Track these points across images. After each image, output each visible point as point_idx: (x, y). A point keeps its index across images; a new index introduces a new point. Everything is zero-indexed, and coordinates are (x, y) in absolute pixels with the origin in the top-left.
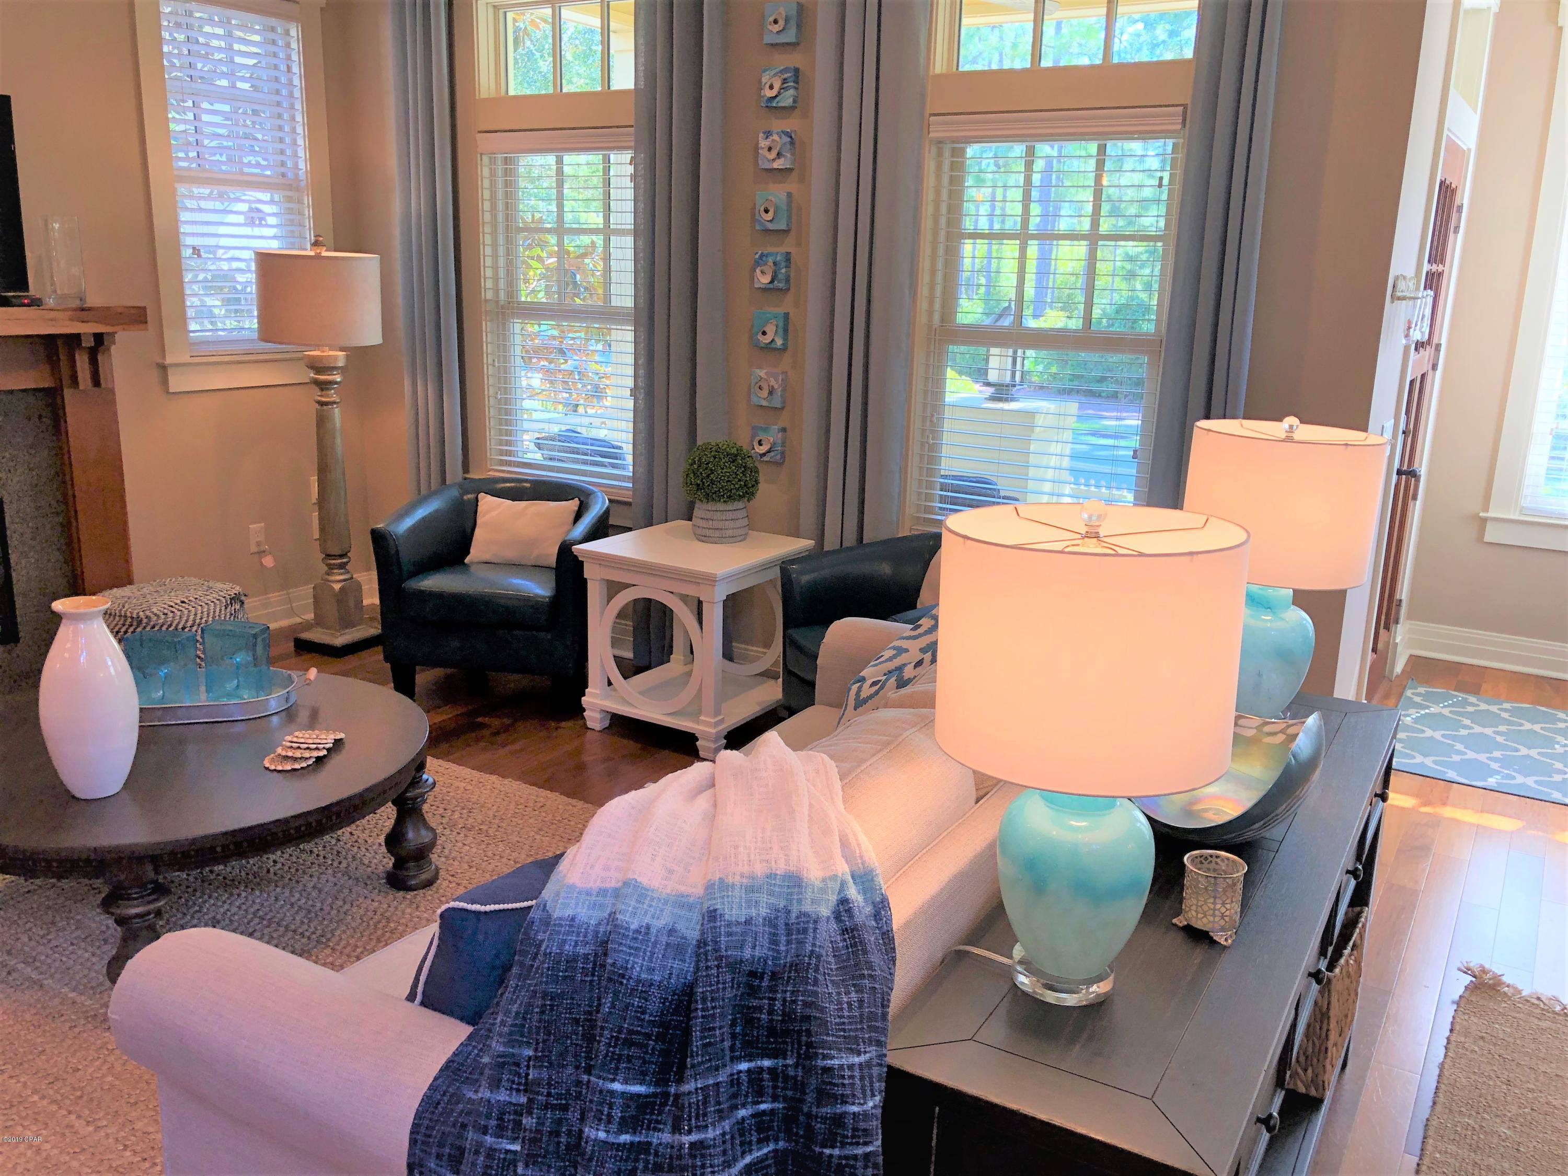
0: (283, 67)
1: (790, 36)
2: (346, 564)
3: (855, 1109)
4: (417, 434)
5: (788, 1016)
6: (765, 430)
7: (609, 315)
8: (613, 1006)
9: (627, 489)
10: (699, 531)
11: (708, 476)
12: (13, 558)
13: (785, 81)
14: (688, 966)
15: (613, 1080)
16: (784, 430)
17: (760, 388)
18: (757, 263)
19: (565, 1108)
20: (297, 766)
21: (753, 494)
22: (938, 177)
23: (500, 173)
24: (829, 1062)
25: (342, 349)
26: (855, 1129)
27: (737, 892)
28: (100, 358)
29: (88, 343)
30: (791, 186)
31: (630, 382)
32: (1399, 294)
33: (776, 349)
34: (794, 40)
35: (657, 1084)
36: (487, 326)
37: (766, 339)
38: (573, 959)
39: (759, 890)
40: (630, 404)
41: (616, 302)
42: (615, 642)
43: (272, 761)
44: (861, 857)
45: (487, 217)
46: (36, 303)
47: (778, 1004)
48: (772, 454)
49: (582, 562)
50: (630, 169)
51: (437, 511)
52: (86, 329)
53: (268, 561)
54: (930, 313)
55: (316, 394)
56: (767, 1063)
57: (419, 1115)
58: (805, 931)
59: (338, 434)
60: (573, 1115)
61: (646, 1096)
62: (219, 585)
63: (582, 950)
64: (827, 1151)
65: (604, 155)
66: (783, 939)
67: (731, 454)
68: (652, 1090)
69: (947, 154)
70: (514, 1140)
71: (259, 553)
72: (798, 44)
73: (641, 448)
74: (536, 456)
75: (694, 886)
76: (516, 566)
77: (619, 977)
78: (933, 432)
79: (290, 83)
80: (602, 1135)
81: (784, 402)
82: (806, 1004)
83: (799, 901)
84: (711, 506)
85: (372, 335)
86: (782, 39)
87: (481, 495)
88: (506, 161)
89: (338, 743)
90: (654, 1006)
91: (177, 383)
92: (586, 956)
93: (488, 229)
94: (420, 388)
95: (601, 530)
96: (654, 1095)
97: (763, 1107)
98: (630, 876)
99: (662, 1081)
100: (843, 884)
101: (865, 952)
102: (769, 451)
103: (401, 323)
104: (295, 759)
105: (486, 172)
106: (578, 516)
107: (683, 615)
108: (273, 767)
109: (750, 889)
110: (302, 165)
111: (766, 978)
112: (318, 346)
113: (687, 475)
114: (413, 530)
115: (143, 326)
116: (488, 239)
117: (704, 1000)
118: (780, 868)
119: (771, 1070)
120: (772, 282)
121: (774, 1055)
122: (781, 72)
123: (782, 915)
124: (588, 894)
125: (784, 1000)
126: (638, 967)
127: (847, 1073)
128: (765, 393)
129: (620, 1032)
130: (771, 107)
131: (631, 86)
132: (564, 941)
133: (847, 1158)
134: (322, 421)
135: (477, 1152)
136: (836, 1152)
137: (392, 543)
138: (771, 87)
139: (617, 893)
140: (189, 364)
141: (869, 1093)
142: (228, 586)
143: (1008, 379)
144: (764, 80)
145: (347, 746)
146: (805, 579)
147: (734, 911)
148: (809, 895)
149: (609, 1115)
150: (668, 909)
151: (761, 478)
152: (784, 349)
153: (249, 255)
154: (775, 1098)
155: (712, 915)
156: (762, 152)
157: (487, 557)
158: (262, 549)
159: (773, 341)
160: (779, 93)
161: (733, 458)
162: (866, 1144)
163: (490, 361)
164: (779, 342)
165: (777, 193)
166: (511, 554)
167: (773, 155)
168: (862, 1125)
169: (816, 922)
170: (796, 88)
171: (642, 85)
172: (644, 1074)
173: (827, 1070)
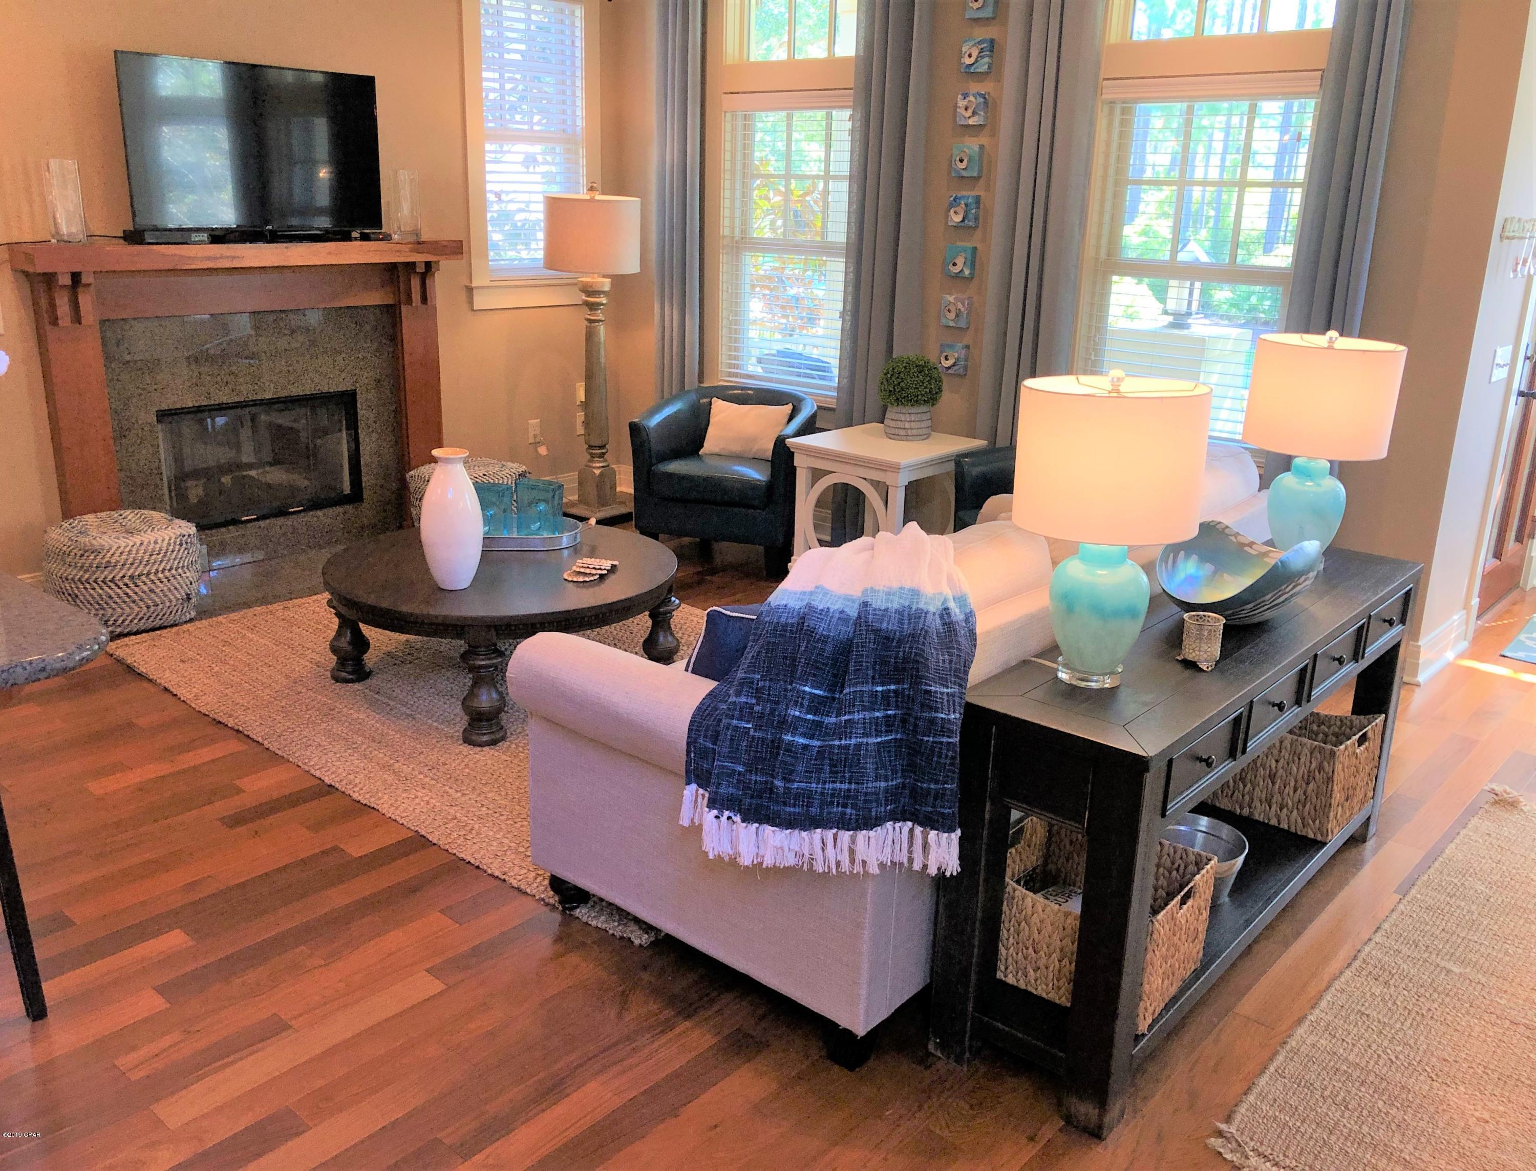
0: (568, 42)
1: (988, 13)
2: (604, 454)
3: (943, 716)
4: (663, 346)
5: (905, 660)
6: (951, 346)
7: (826, 249)
8: (807, 647)
9: (832, 397)
10: (888, 431)
11: (899, 384)
12: (361, 436)
13: (982, 50)
14: (851, 629)
15: (805, 686)
16: (968, 347)
17: (949, 311)
18: (951, 206)
19: (777, 703)
20: (587, 579)
21: (935, 399)
22: (1109, 132)
23: (740, 128)
24: (929, 688)
25: (605, 276)
26: (942, 727)
27: (881, 594)
28: (427, 281)
29: (421, 269)
30: (984, 140)
31: (840, 306)
32: (1507, 234)
33: (964, 278)
34: (991, 15)
35: (830, 691)
36: (724, 258)
37: (956, 270)
38: (786, 625)
39: (894, 594)
40: (839, 324)
41: (831, 238)
42: (817, 527)
43: (569, 575)
44: (960, 587)
45: (728, 165)
46: (387, 238)
47: (901, 654)
48: (956, 368)
49: (793, 453)
50: (849, 125)
51: (679, 410)
52: (419, 258)
53: (543, 450)
54: (1098, 248)
55: (586, 313)
56: (893, 687)
57: (694, 716)
58: (920, 617)
59: (602, 346)
60: (782, 707)
61: (823, 697)
62: (510, 464)
63: (790, 621)
64: (926, 739)
65: (827, 113)
66: (906, 622)
67: (920, 366)
68: (826, 694)
69: (1118, 111)
70: (748, 722)
71: (536, 443)
72: (994, 18)
73: (846, 363)
74: (758, 370)
75: (856, 592)
76: (739, 458)
77: (811, 632)
78: (1095, 350)
79: (573, 55)
80: (797, 713)
81: (968, 323)
82: (916, 654)
83: (917, 603)
84: (900, 409)
85: (630, 265)
86: (981, 15)
87: (714, 399)
88: (745, 117)
89: (613, 566)
90: (829, 649)
91: (480, 301)
92: (792, 625)
93: (728, 176)
94: (667, 312)
95: (809, 428)
96: (827, 697)
97: (889, 712)
98: (819, 584)
99: (832, 688)
100: (945, 600)
101: (956, 635)
102: (954, 365)
103: (653, 256)
104: (585, 574)
105: (728, 127)
106: (791, 418)
107: (873, 497)
108: (570, 579)
109: (888, 594)
110: (579, 122)
111: (895, 641)
112: (587, 273)
113: (882, 383)
114: (658, 424)
115: (459, 256)
116: (727, 184)
117: (858, 647)
118: (908, 585)
119: (895, 691)
120: (963, 221)
121: (897, 682)
122: (980, 42)
123: (907, 610)
124: (795, 593)
125: (904, 652)
126: (822, 628)
127: (939, 696)
128: (952, 315)
129: (810, 660)
130: (970, 73)
131: (854, 54)
132: (780, 617)
133: (936, 742)
134: (590, 336)
135: (728, 729)
136: (931, 739)
137: (644, 433)
138: (970, 56)
139: (811, 593)
140: (488, 287)
141: (952, 709)
142: (515, 465)
143: (1184, 308)
144: (964, 49)
145: (619, 568)
146: (976, 471)
147: (878, 603)
148: (923, 600)
149: (802, 704)
150: (840, 601)
151: (945, 387)
152: (971, 278)
153: (540, 198)
154: (897, 707)
155: (865, 604)
156: (961, 111)
157: (716, 450)
158: (538, 440)
159: (962, 271)
160: (976, 61)
161: (921, 369)
162: (949, 737)
163: (725, 288)
164: (967, 272)
165: (971, 145)
166: (736, 448)
167: (969, 113)
168: (947, 726)
169: (926, 613)
170: (991, 56)
171: (861, 53)
172: (822, 684)
173: (928, 692)
